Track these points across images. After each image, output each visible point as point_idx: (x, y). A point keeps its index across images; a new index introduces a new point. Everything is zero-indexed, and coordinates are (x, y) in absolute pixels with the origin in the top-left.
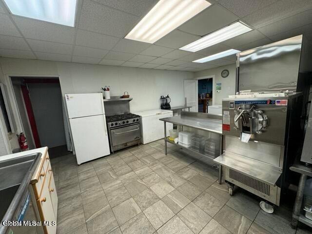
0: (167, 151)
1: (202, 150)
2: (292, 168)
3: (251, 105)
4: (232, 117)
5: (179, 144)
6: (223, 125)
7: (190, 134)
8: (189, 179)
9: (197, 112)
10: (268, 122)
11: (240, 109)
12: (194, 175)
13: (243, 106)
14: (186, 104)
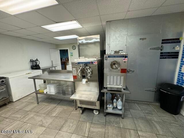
0: (39, 101)
1: (64, 93)
2: (102, 91)
3: (85, 64)
4: (77, 71)
5: (48, 93)
6: (73, 76)
7: (55, 85)
8: (56, 116)
9: (61, 69)
10: (92, 72)
11: (80, 66)
12: (60, 111)
13: (81, 65)
14: (53, 65)
